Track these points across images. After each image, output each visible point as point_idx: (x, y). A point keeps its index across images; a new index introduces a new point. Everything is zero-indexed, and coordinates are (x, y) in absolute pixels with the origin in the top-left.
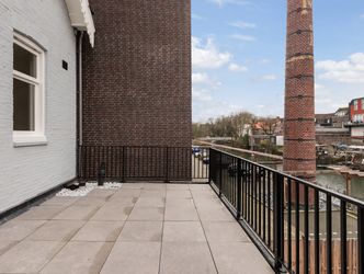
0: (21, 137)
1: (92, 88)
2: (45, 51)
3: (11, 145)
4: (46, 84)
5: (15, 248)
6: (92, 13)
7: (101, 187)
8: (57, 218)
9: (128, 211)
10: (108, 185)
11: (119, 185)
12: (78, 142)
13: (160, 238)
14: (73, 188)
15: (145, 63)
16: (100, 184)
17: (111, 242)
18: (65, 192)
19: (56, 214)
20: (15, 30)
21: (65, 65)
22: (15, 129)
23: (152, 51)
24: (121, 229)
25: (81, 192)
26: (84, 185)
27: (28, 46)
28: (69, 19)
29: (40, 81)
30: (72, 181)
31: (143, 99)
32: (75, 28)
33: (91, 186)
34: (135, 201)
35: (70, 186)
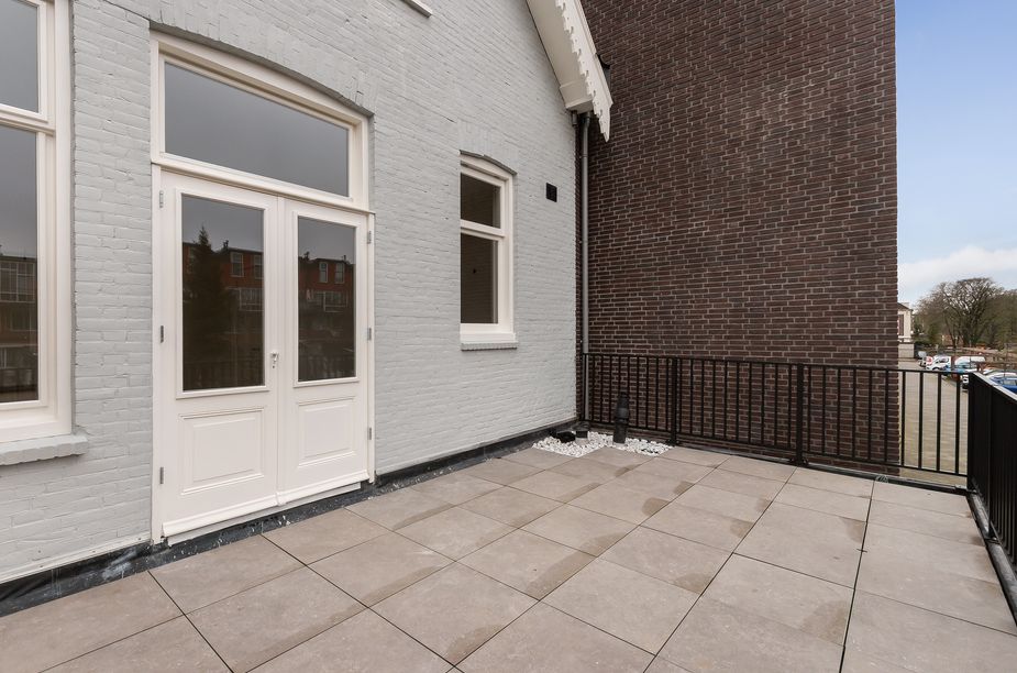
0: (475, 333)
1: (609, 229)
2: (514, 174)
3: (459, 348)
4: (515, 235)
5: (445, 514)
6: (605, 67)
7: (620, 447)
8: (516, 485)
9: (654, 507)
10: (635, 445)
11: (661, 448)
12: (580, 346)
13: (703, 585)
14: (566, 438)
15: (735, 143)
16: (619, 439)
17: (589, 555)
18: (550, 445)
19: (520, 478)
20: (463, 153)
21: (552, 193)
22: (464, 320)
23: (756, 105)
24: (619, 538)
25: (577, 450)
26: (584, 435)
27: (484, 173)
28: (560, 95)
29: (505, 233)
30: (567, 425)
31: (729, 239)
32: (572, 112)
33: (599, 440)
34: (680, 491)
35: (562, 433)
